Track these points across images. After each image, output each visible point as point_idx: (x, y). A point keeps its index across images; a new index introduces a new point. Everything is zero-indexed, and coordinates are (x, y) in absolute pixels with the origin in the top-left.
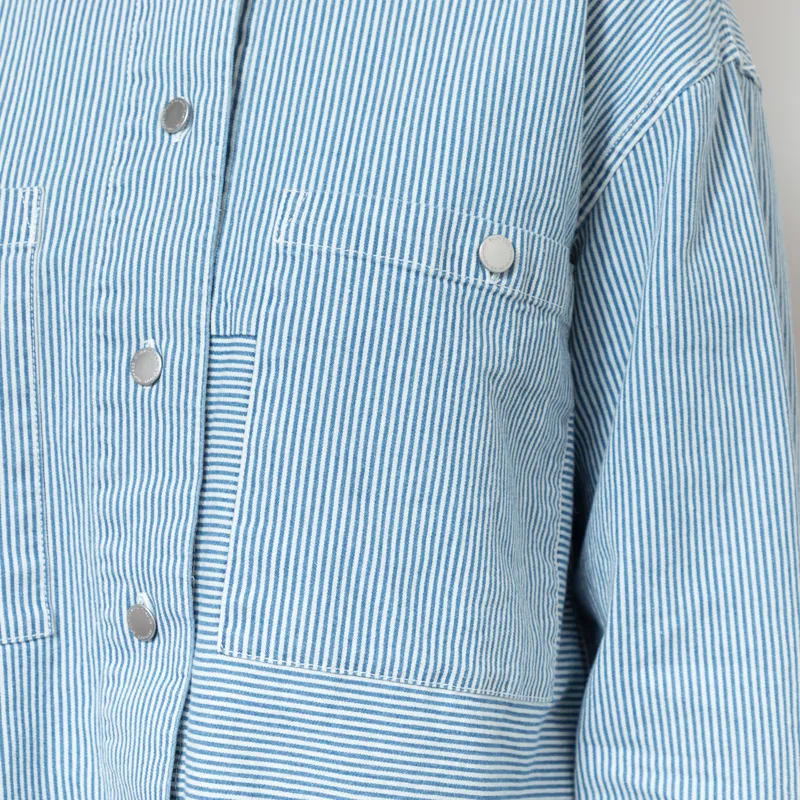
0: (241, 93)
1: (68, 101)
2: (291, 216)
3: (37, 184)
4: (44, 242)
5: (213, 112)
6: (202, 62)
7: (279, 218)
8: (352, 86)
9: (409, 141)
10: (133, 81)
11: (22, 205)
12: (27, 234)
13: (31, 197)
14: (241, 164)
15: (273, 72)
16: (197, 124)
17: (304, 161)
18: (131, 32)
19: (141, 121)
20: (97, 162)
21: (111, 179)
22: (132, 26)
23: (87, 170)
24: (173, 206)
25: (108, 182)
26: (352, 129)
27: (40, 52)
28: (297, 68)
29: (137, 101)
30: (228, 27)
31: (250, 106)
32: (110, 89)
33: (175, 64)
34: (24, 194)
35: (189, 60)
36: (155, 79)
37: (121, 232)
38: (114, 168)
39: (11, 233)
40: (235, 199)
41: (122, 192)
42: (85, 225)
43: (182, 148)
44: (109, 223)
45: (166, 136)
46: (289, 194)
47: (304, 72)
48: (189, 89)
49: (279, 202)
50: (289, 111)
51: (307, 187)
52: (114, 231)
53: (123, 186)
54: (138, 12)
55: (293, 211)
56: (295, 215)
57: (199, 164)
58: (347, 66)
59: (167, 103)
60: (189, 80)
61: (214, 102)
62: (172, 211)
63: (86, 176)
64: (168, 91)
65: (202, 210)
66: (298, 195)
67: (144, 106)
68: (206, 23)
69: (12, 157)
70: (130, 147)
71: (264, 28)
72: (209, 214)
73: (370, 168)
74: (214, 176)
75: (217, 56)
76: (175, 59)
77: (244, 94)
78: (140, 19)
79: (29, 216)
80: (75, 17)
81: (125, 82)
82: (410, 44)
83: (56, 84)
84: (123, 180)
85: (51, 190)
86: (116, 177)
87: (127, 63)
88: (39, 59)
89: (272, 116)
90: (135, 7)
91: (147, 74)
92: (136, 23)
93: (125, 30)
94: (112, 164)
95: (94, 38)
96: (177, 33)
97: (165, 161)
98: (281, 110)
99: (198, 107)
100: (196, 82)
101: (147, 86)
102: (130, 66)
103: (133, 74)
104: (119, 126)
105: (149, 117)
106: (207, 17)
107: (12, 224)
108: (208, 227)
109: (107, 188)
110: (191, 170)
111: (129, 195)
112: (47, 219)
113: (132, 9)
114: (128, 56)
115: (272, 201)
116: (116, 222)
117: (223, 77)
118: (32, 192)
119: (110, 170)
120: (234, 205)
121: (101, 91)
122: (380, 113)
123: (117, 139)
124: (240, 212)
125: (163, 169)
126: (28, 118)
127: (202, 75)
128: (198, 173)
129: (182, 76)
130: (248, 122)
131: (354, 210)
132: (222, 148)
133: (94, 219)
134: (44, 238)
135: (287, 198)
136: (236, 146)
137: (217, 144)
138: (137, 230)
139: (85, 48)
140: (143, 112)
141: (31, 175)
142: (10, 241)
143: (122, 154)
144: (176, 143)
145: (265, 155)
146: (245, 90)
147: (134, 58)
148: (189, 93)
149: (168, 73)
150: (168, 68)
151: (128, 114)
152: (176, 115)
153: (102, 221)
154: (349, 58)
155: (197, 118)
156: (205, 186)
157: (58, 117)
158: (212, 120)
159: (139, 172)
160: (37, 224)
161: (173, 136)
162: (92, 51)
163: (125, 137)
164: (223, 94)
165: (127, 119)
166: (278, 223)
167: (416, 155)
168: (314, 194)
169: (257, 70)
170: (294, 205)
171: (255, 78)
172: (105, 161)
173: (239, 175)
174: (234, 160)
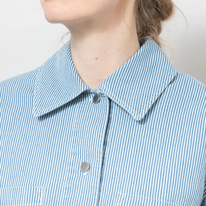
0: (104, 161)
1: (52, 159)
2: (120, 202)
3: (42, 186)
4: (44, 204)
5: (96, 167)
6: (93, 151)
7: (116, 202)
8: (138, 160)
9: (155, 179)
10: (72, 155)
11: (38, 192)
12: (40, 201)
13: (41, 190)
14: (104, 183)
15: (114, 155)
16: (91, 170)
17: (123, 184)
18: (72, 140)
19: (74, 168)
20: (61, 179)
21: (65, 185)
22: (72, 138)
23: (58, 182)
24: (84, 195)
25: (64, 186)
26: (138, 175)
27: (44, 144)
28: (121, 154)
29: (73, 161)
30: (101, 141)
31: (107, 165)
32: (65, 157)
33: (85, 151)
34: (39, 188)
35: (89, 150)
36: (78, 155)
37: (68, 203)
38: (66, 182)
39: (35, 201)
40: (103, 194)
41: (68, 190)
42: (57, 199)
43: (86, 177)
44: (64, 199)
45: (82, 173)
46: (119, 194)
47: (123, 155)
48: (89, 159)
49: (116, 197)
50: (119, 168)
51: (124, 193)
52: (66, 202)
53: (68, 188)
54: (74, 133)
55: (120, 200)
56: (121, 202)
57: (92, 183)
58: (136, 154)
59: (82, 162)
60: (89, 156)
61: (97, 164)
62: (83, 197)
63: (57, 184)
64: (83, 159)
65: (93, 197)
66: (122, 195)
67: (75, 163)
68: (95, 139)
69: (35, 176)
70: (71, 176)
71: (111, 141)
72: (95, 199)
73: (143, 188)
74: (96, 187)
75: (98, 150)
76: (85, 150)
77: (105, 161)
78: (74, 136)
79: (40, 196)
80: (55, 134)
81: (69, 155)
82: (155, 148)
83: (49, 154)
84: (69, 186)
85: (47, 188)
86: (66, 185)
87: (70, 149)
88: (43, 146)
89: (114, 169)
90: (73, 132)
91: (76, 153)
92: (73, 137)
93: (70, 139)
94: (65, 180)
95: (60, 141)
96: (86, 141)
97: (81, 181)
98: (116, 167)
99: (92, 165)
100: (91, 157)
101: (76, 157)
102: (71, 150)
103: (72, 153)
104: (67, 169)
105: (77, 166)
106: (95, 137)
107: (35, 198)
108: (94, 203)
109: (64, 188)
110: (90, 184)
111: (70, 191)
112: (45, 197)
113: (72, 132)
114: (70, 147)
115: (114, 196)
116: (66, 199)
117: (100, 157)
118: (41, 188)
119: (65, 183)
120: (102, 196)
121: (62, 157)
122: (146, 170)
123: (67, 173)
124: (104, 199)
125: (81, 183)
126: (40, 164)
127: (93, 155)
128: (92, 186)
129: (87, 155)
130: (106, 170)
131: (139, 201)
132: (99, 178)
133: (60, 198)
134: (45, 203)
135: (119, 196)
136: (103, 177)
137: (97, 177)
138: (73, 202)
139: (57, 143)
140: (75, 165)
141: (41, 183)
142: (34, 203)
143: (68, 177)
144: (85, 175)
145: (112, 181)
146: (106, 160)
147: (72, 148)
148: (89, 160)
149: (83, 153)
150: (83, 152)
151: (70, 165)
152: (85, 166)
153: (62, 198)
154: (137, 152)
155: (91, 169)
156: (94, 190)
157: (49, 165)
158: (96, 170)
159: (73, 184)
160: (43, 198)
161: (84, 173)
162: (59, 144)
163: (69, 172)
164: (99, 162)
165: (70, 167)
166: (116, 203)
167: (157, 184)
168: (127, 195)
169: (109, 154)
170: (121, 198)
171: (109, 156)
172: (63, 179)
173: (104, 187)
174: (102, 182)
